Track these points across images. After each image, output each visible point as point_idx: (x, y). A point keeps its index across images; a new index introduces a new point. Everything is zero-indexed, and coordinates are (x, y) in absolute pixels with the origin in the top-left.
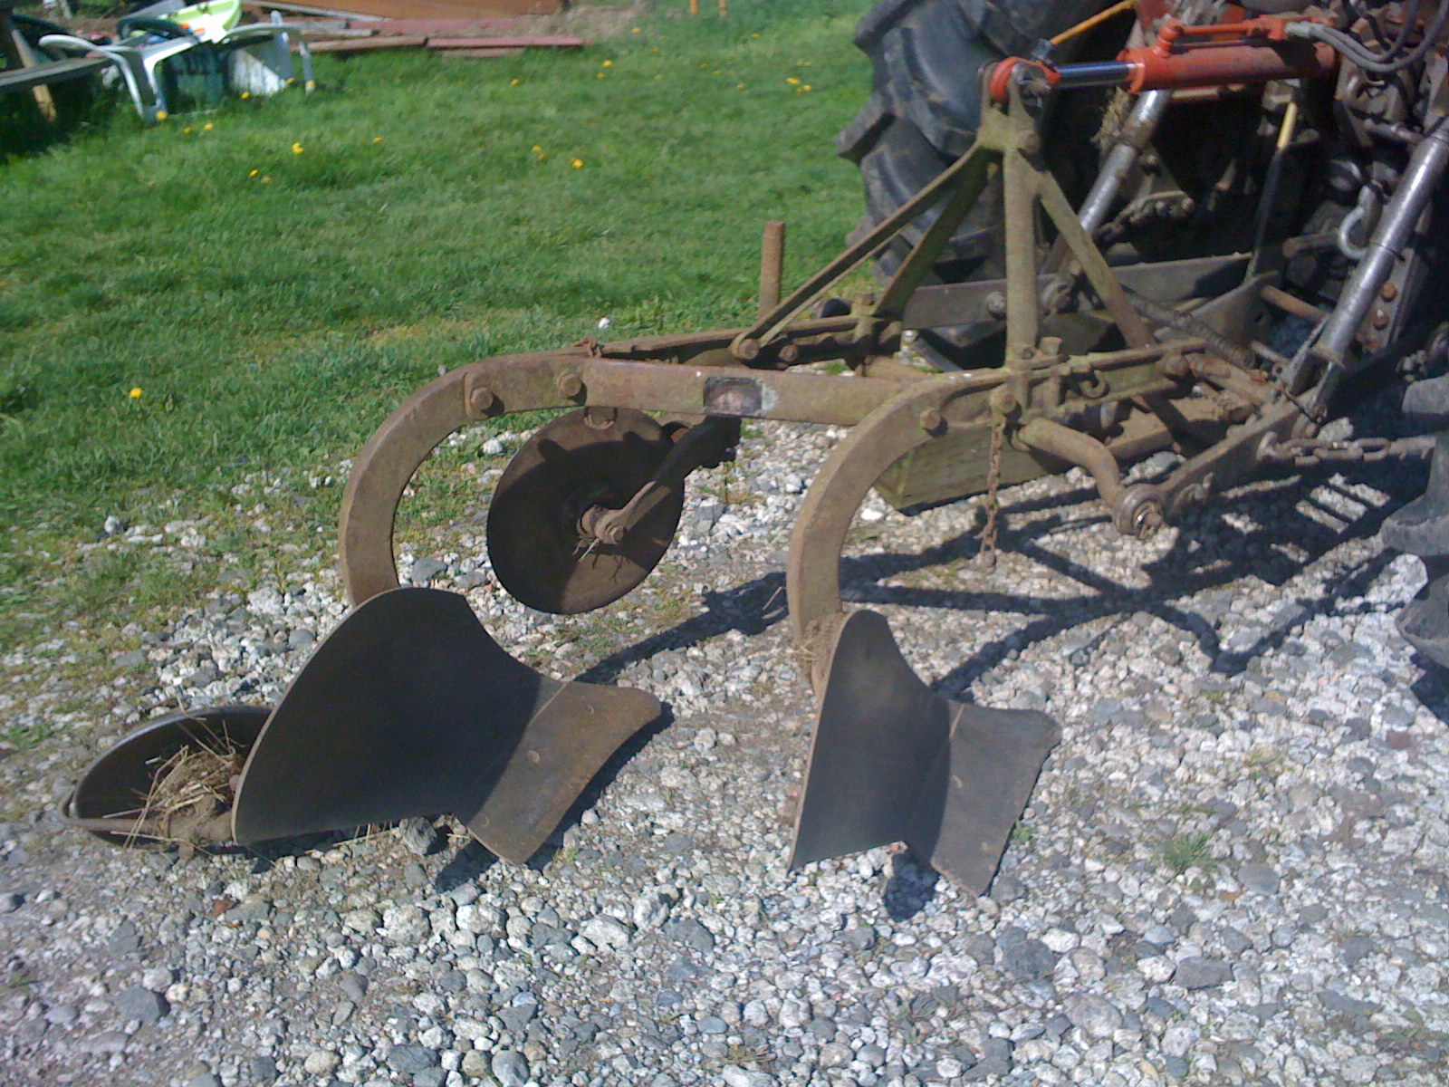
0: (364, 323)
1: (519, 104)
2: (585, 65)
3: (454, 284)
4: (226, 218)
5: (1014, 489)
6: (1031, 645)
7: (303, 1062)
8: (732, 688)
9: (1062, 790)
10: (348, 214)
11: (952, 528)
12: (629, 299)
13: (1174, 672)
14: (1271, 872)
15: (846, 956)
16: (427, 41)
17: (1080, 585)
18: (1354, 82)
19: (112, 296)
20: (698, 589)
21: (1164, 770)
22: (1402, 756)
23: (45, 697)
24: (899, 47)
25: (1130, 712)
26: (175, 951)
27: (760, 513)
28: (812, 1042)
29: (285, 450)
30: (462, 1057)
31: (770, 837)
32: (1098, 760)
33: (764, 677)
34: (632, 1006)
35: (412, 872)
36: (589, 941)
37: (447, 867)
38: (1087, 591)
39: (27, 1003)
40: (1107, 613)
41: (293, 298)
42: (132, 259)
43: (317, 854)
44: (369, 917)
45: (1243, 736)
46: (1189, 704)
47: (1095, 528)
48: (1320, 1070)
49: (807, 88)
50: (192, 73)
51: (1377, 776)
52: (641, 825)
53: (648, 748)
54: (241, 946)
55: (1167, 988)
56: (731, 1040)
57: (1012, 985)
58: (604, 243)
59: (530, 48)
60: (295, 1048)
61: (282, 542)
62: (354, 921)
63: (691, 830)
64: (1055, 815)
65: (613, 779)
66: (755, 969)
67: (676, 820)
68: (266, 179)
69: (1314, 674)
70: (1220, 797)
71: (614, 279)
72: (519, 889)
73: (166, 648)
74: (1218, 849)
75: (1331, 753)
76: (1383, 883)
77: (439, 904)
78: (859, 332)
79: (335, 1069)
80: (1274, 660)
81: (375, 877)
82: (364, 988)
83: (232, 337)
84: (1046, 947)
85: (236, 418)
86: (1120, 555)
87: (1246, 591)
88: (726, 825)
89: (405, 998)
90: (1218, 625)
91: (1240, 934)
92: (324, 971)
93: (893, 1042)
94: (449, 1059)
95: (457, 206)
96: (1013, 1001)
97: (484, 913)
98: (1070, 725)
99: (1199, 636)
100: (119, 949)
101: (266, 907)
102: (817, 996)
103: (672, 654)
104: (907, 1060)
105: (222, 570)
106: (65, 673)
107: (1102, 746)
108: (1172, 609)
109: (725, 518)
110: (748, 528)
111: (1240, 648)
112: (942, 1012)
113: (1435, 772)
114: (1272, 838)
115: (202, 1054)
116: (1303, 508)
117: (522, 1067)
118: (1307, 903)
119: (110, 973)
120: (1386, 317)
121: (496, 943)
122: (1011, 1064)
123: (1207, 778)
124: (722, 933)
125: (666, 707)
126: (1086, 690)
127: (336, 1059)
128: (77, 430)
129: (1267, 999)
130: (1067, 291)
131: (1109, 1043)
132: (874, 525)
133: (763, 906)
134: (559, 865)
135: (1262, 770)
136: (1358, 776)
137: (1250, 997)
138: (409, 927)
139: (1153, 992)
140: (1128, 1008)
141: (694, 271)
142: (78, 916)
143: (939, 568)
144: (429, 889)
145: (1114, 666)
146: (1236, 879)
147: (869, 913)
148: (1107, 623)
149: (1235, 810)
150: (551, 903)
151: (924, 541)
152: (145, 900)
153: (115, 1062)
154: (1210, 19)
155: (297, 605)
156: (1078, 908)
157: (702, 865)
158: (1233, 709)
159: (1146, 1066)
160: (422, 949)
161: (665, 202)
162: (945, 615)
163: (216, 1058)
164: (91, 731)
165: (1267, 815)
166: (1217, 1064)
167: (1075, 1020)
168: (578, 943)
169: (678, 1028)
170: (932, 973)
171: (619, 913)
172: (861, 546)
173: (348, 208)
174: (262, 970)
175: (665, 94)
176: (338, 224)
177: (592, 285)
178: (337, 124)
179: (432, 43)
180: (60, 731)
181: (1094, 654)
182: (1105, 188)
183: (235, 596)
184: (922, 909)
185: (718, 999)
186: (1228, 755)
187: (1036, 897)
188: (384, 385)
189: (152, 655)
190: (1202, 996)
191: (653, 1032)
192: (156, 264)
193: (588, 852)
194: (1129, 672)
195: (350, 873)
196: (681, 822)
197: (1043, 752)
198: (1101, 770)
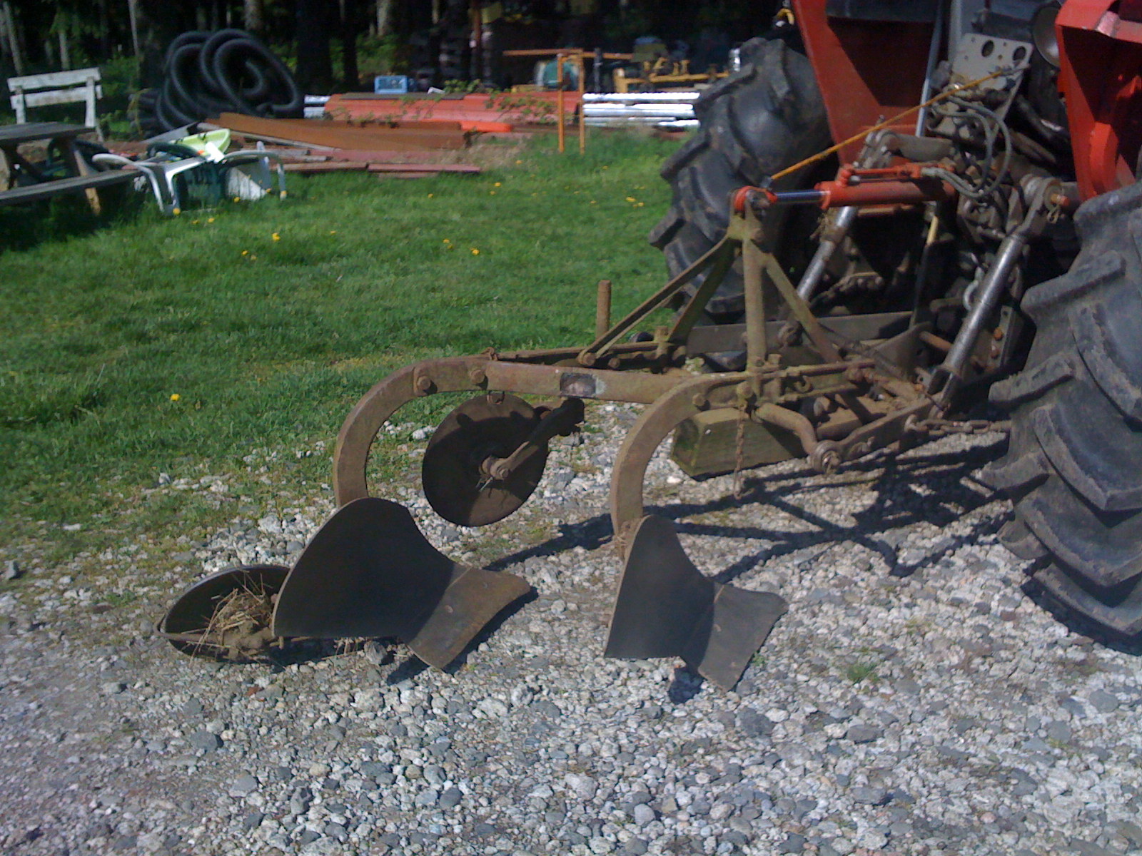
0: (329, 356)
1: (434, 210)
2: (482, 185)
3: (391, 331)
4: (229, 283)
5: (771, 466)
6: (773, 557)
7: (308, 770)
8: (577, 579)
9: (786, 638)
10: (315, 283)
11: (727, 489)
12: (512, 343)
13: (865, 575)
14: (915, 684)
15: (643, 721)
16: (367, 166)
17: (810, 524)
18: (968, 204)
19: (151, 334)
20: (556, 522)
21: (853, 629)
22: (1009, 625)
23: (129, 577)
24: (687, 179)
25: (835, 596)
26: (225, 714)
27: (599, 478)
28: (620, 764)
29: (278, 434)
30: (405, 769)
31: (598, 659)
32: (810, 622)
33: (597, 573)
34: (510, 745)
35: (372, 674)
36: (483, 712)
37: (394, 672)
38: (814, 528)
39: (134, 740)
40: (826, 541)
41: (279, 338)
42: (163, 309)
43: (311, 664)
44: (346, 697)
45: (906, 611)
46: (872, 593)
47: (823, 490)
48: (932, 785)
49: (641, 204)
50: (198, 183)
51: (992, 635)
52: (516, 652)
53: (522, 611)
54: (266, 711)
55: (842, 742)
56: (570, 762)
57: (744, 738)
58: (495, 305)
59: (441, 172)
60: (302, 763)
61: (279, 490)
62: (335, 699)
63: (548, 655)
64: (779, 652)
65: (499, 628)
66: (586, 727)
67: (539, 650)
68: (253, 258)
69: (956, 577)
70: (887, 644)
71: (502, 330)
72: (439, 684)
73: (206, 551)
74: (882, 671)
75: (963, 622)
76: (987, 692)
77: (389, 690)
78: (659, 352)
79: (328, 774)
80: (933, 570)
81: (349, 676)
82: (344, 734)
83: (237, 364)
84: (768, 719)
85: (245, 415)
86: (838, 507)
87: (919, 530)
88: (570, 653)
89: (369, 739)
90: (898, 549)
91: (890, 715)
92: (319, 724)
93: (669, 765)
94: (397, 769)
95: (391, 278)
96: (745, 746)
97: (418, 695)
98: (795, 603)
99: (884, 555)
100: (189, 712)
101: (281, 690)
102: (624, 741)
103: (537, 559)
104: (678, 774)
105: (240, 506)
106: (141, 564)
107: (814, 615)
108: (868, 539)
109: (575, 481)
110: (591, 487)
111: (911, 563)
112: (701, 751)
113: (1030, 634)
114: (919, 666)
115: (245, 766)
116: (963, 482)
117: (442, 774)
118: (936, 700)
119: (184, 725)
120: (998, 351)
121: (425, 711)
122: (741, 777)
123: (880, 633)
124: (566, 709)
125: (533, 590)
126: (806, 583)
127: (328, 769)
128: (135, 419)
129: (903, 749)
130: (794, 331)
131: (802, 768)
132: (675, 486)
133: (592, 695)
134: (464, 672)
135: (916, 630)
136: (979, 635)
137: (893, 747)
138: (371, 701)
139: (832, 743)
140: (816, 751)
141: (557, 324)
142: (161, 696)
143: (717, 513)
144: (383, 683)
145: (826, 570)
146: (893, 687)
147: (659, 700)
148: (825, 547)
149: (897, 651)
150: (460, 692)
151: (708, 496)
152: (204, 687)
153: (190, 771)
154: (882, 164)
155: (291, 527)
156: (790, 700)
157: (555, 674)
158: (901, 596)
159: (823, 779)
160: (379, 714)
161: (537, 279)
162: (718, 541)
163: (254, 768)
164: (161, 597)
165: (916, 654)
166: (869, 780)
167: (782, 756)
168: (477, 713)
169: (538, 756)
170: (696, 731)
171: (502, 697)
172: (665, 499)
173: (314, 278)
174: (280, 724)
175: (539, 206)
176: (307, 290)
177: (486, 333)
178: (303, 221)
179: (372, 167)
180: (142, 597)
181: (814, 565)
182: (817, 266)
183: (250, 522)
184: (692, 698)
185: (563, 742)
186: (895, 621)
187: (764, 694)
188: (345, 395)
189: (198, 554)
190: (864, 746)
191: (523, 758)
192: (183, 313)
193: (484, 666)
194: (836, 574)
195: (333, 673)
196: (542, 651)
197: (776, 617)
198: (813, 628)
